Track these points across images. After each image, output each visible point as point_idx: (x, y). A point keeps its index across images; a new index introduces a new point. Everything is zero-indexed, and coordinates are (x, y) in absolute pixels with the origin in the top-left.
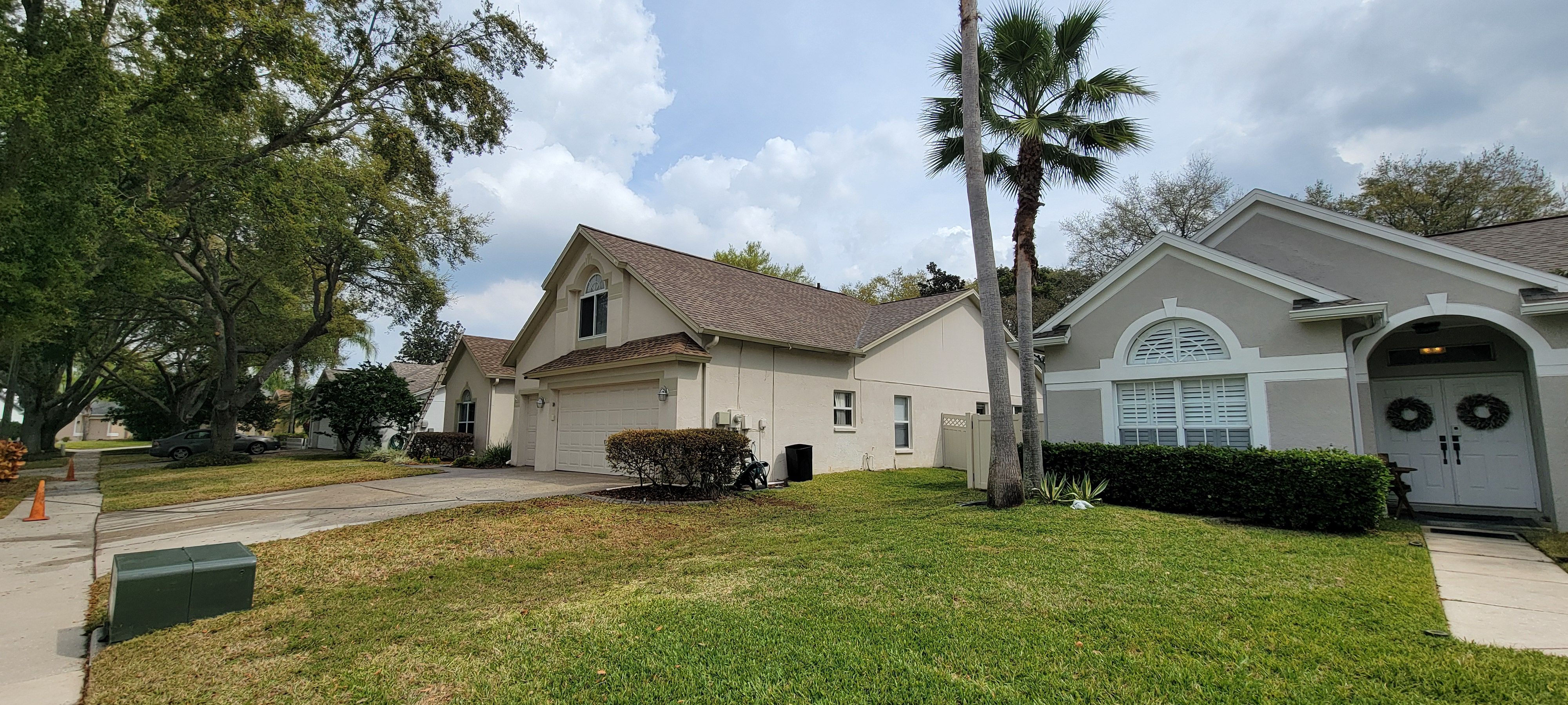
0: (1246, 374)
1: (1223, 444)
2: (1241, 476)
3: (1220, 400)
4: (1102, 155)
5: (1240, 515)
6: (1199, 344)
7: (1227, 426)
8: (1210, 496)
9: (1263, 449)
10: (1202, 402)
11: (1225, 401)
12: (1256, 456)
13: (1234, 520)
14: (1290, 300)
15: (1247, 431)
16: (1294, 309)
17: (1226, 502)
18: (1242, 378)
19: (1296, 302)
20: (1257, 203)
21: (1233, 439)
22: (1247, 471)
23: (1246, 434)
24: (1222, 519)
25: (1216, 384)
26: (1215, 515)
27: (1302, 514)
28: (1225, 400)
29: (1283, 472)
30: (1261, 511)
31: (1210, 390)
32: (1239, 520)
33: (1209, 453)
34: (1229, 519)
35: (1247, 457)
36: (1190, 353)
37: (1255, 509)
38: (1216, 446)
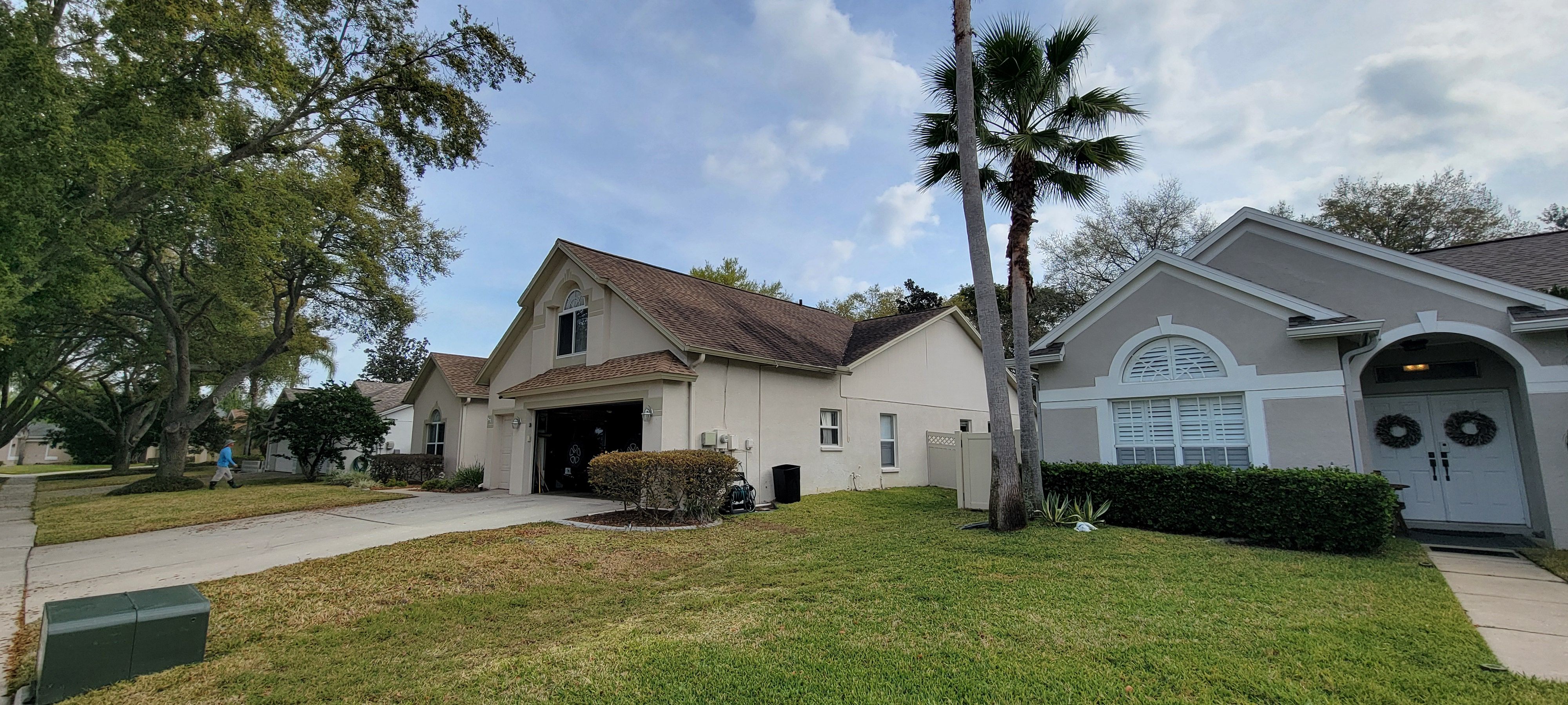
0: (1243, 392)
1: (1221, 462)
2: (1246, 497)
3: (1217, 418)
4: (1092, 172)
5: (1245, 536)
6: (1195, 361)
7: (1225, 444)
8: (1213, 517)
9: (1265, 468)
10: (1200, 420)
11: (1222, 419)
12: (1260, 476)
13: (1238, 540)
14: (1286, 317)
15: (1246, 449)
16: (1291, 326)
17: (1231, 523)
18: (1239, 395)
19: (1291, 319)
20: (1247, 221)
21: (1231, 457)
22: (1251, 491)
23: (1244, 452)
24: (1227, 539)
25: (1213, 402)
26: (1221, 535)
27: (1308, 535)
28: (1222, 417)
29: (1288, 492)
30: (1267, 532)
31: (1207, 408)
32: (1243, 540)
33: (1212, 472)
34: (1233, 540)
35: (1250, 476)
36: (1185, 371)
37: (1261, 529)
38: (1217, 465)
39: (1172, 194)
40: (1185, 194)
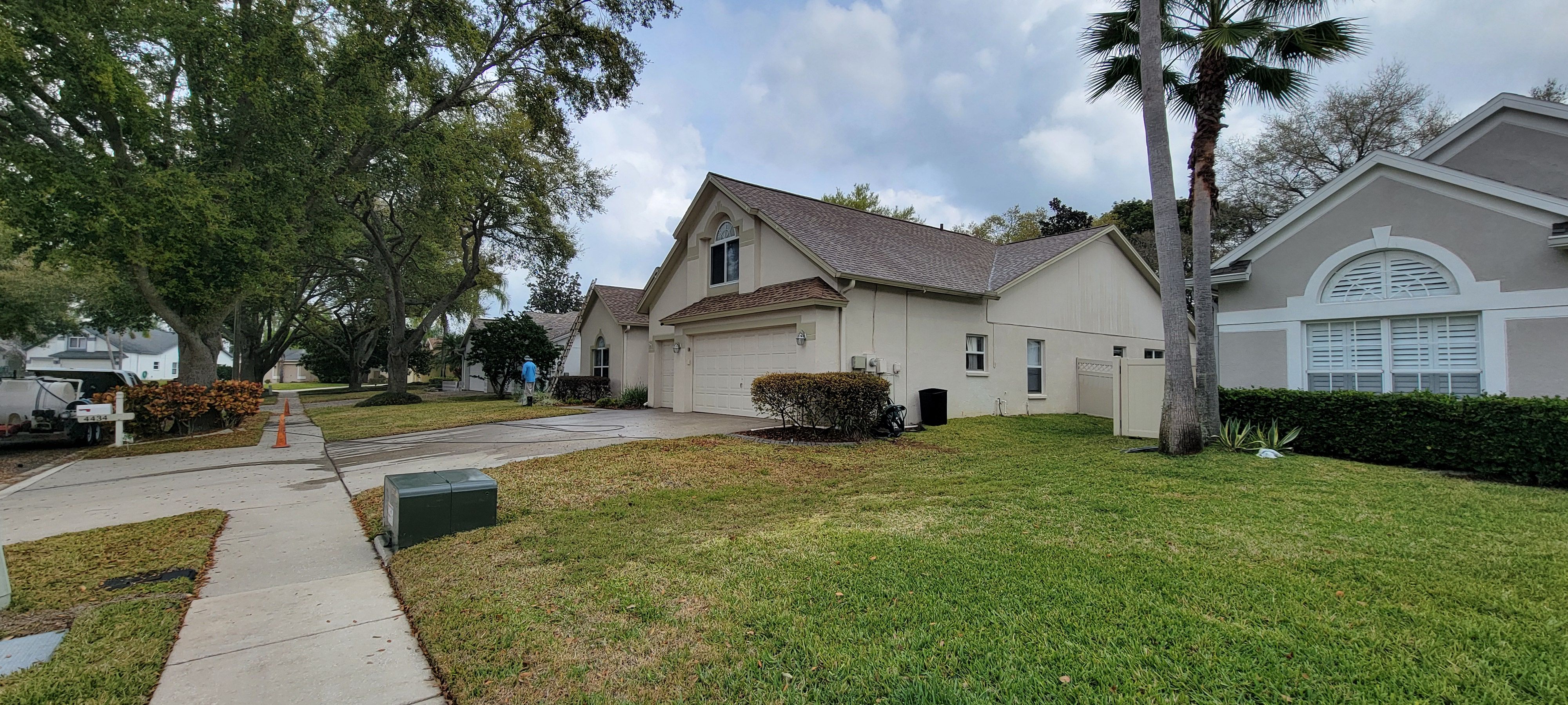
0: (1480, 312)
1: (1443, 391)
2: (1473, 425)
3: (1441, 341)
4: (1301, 65)
5: (1467, 470)
6: (1417, 277)
7: (1449, 370)
8: (1429, 448)
9: (1503, 396)
10: (1418, 343)
11: (1448, 342)
12: (1495, 404)
13: (1458, 474)
14: (1549, 223)
15: (1477, 376)
16: (1554, 234)
17: (1452, 454)
18: (1474, 316)
19: (1556, 226)
20: (1504, 110)
21: (1456, 385)
22: (1481, 420)
23: (1475, 379)
24: (1444, 472)
25: (1436, 323)
26: (1437, 468)
27: (1553, 469)
28: (1448, 341)
29: (1531, 422)
30: (1498, 465)
31: (1429, 329)
32: (1465, 474)
33: (1432, 399)
34: (1452, 473)
35: (1482, 404)
36: (1404, 288)
37: (1490, 463)
38: (1436, 392)
39: (1392, 82)
40: (1410, 81)
